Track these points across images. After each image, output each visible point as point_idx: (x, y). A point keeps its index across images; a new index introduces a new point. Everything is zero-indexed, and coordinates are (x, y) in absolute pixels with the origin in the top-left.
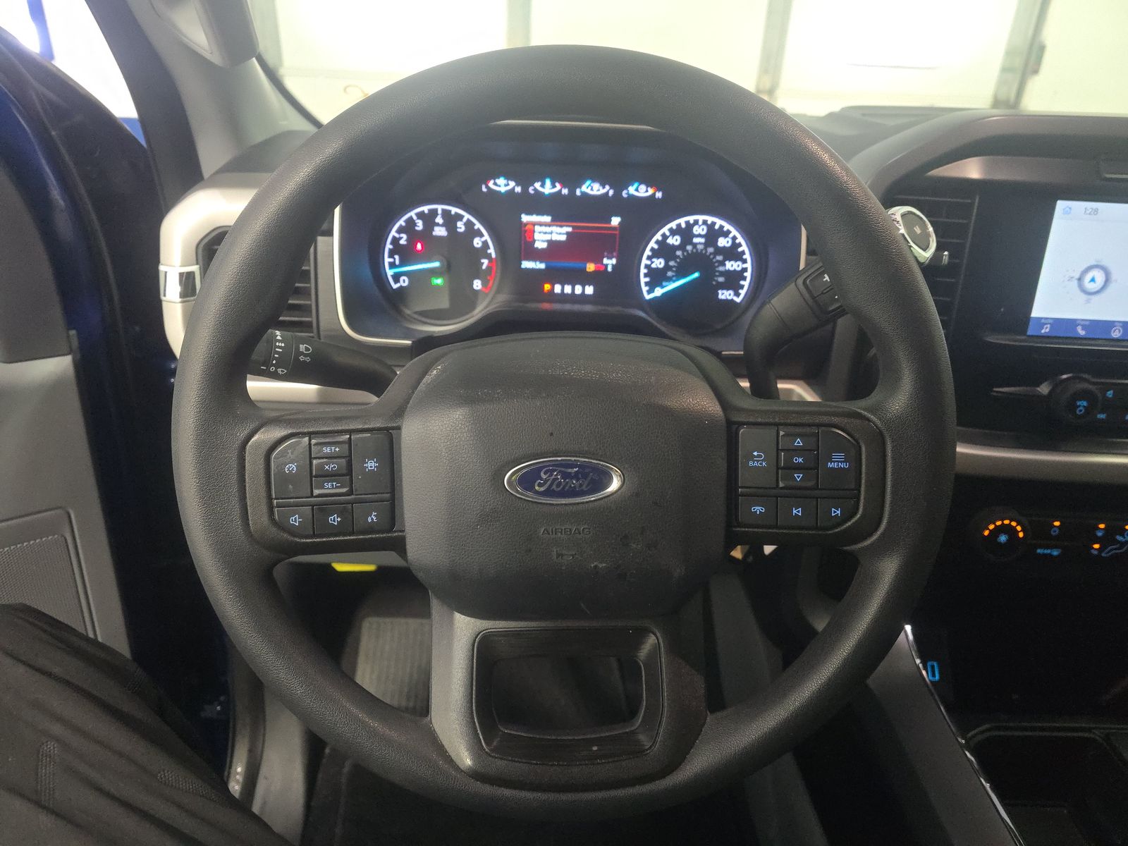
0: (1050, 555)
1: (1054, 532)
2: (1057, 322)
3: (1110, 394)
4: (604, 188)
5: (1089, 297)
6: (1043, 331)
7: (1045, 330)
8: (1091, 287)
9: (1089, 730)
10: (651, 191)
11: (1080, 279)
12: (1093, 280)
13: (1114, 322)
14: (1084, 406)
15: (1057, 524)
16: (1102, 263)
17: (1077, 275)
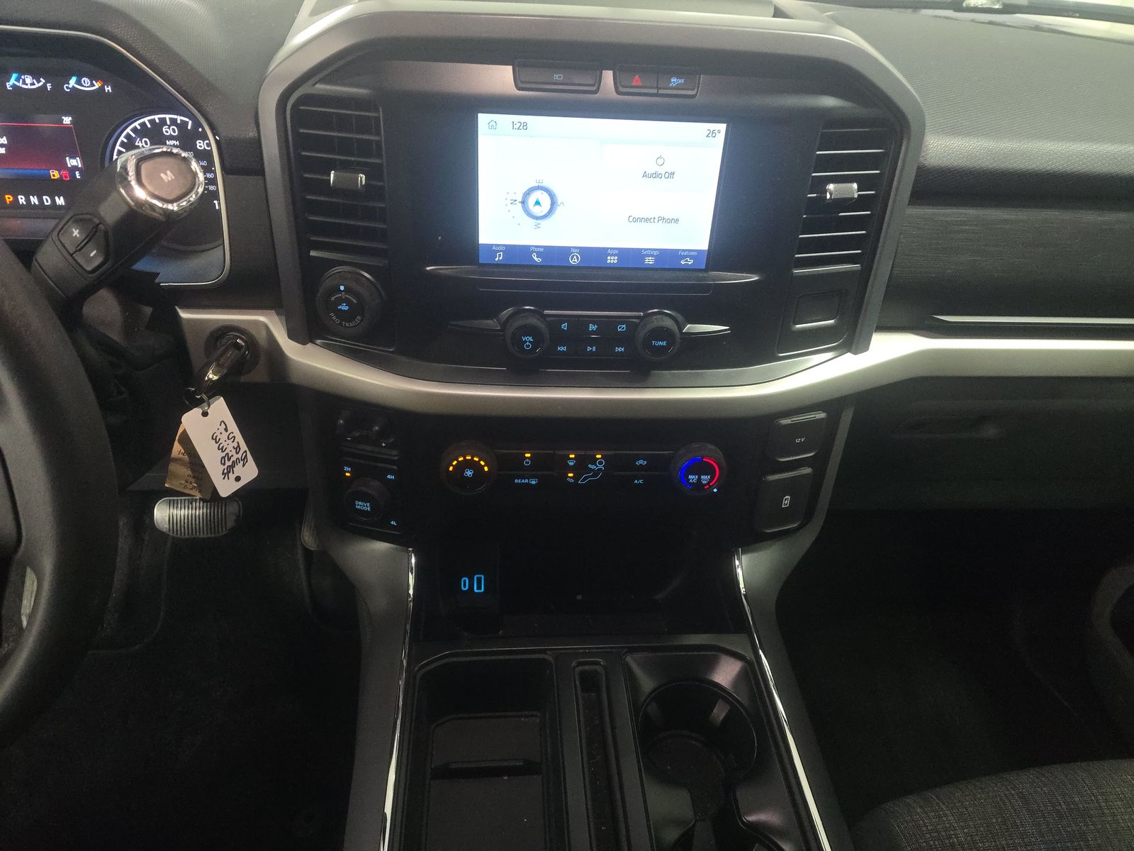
0: (528, 484)
1: (527, 463)
2: (510, 249)
3: (565, 326)
4: (39, 82)
5: (539, 221)
6: (497, 259)
7: (499, 258)
8: (538, 211)
9: (544, 651)
10: (97, 85)
11: (523, 202)
12: (537, 203)
13: (569, 248)
14: (530, 342)
15: (528, 455)
16: (545, 184)
17: (520, 199)
